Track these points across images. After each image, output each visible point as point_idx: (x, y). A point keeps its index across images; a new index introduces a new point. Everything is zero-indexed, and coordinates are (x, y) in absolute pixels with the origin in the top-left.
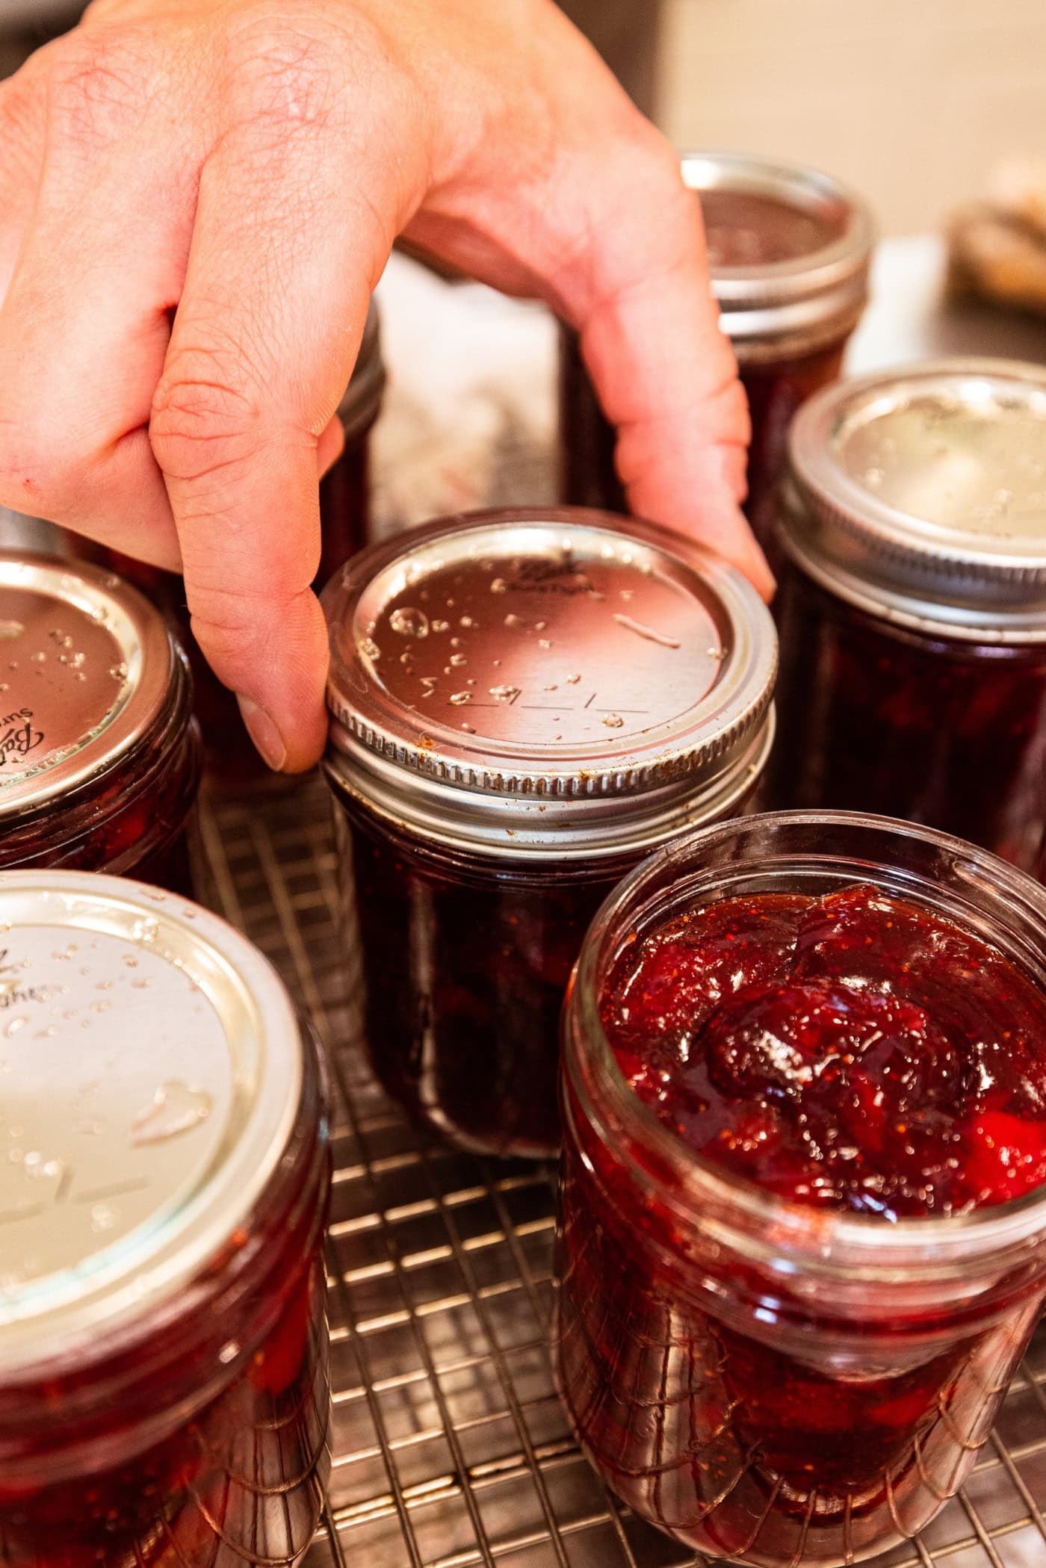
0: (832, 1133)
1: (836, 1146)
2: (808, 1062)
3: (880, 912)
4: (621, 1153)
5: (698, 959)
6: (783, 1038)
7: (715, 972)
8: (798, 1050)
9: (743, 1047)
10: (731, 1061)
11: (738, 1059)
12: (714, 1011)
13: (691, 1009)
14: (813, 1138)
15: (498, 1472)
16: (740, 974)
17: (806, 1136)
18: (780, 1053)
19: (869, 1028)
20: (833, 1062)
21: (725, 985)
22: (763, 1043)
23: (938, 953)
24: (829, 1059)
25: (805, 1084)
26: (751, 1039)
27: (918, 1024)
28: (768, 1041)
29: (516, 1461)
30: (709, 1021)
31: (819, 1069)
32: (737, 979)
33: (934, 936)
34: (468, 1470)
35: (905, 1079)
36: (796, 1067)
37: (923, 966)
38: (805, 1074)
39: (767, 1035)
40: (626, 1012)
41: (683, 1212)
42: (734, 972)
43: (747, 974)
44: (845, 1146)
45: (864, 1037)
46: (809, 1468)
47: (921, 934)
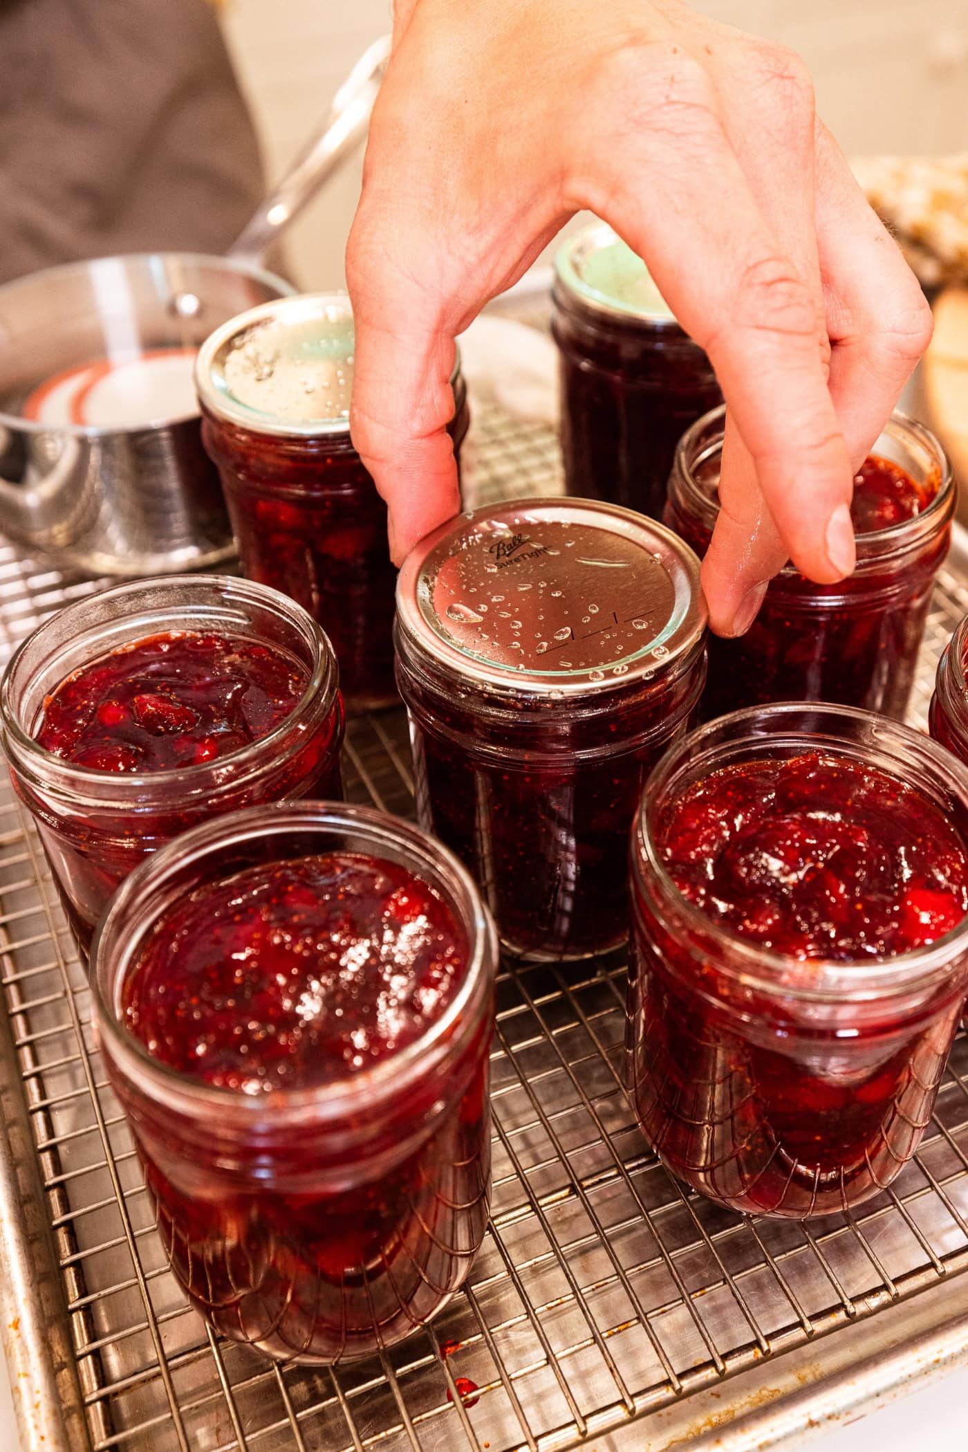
0: (815, 915)
1: (818, 923)
2: (795, 869)
3: (827, 767)
4: (681, 938)
5: (710, 810)
6: (775, 855)
7: (723, 819)
8: (786, 863)
9: (749, 864)
10: (743, 875)
11: (749, 874)
12: (726, 846)
13: (711, 843)
14: (803, 919)
15: (601, 1181)
16: (740, 817)
17: (799, 918)
18: (775, 865)
19: (831, 844)
20: (810, 869)
21: (732, 827)
22: (763, 862)
23: (869, 791)
24: (807, 867)
25: (794, 885)
26: (755, 859)
27: (862, 838)
28: (766, 860)
29: (613, 1173)
30: (724, 851)
31: (801, 874)
32: (738, 821)
33: (866, 779)
34: (580, 1182)
35: (858, 874)
36: (786, 874)
37: (860, 800)
38: (793, 878)
39: (765, 855)
40: (669, 851)
41: (726, 972)
42: (736, 816)
43: (745, 817)
44: (823, 921)
45: (829, 850)
46: (818, 1138)
47: (857, 779)
